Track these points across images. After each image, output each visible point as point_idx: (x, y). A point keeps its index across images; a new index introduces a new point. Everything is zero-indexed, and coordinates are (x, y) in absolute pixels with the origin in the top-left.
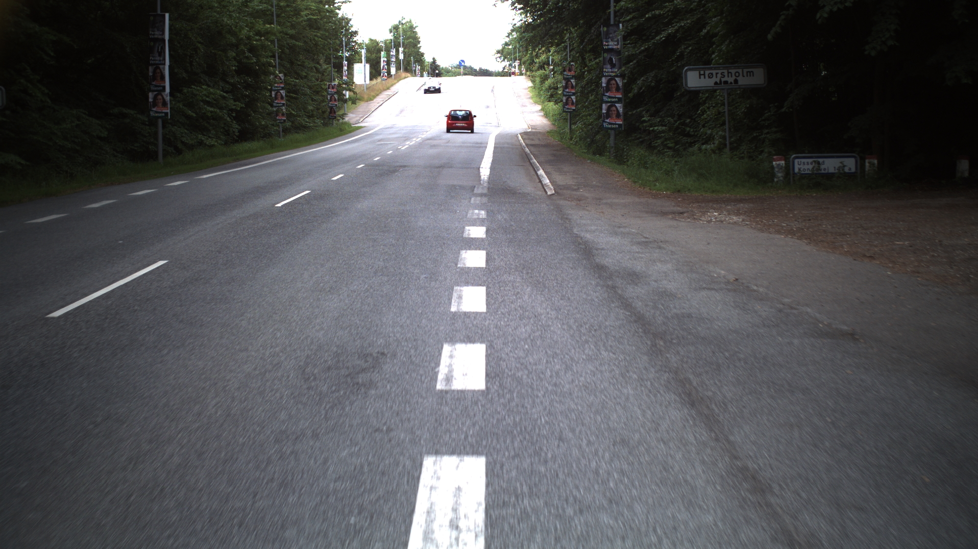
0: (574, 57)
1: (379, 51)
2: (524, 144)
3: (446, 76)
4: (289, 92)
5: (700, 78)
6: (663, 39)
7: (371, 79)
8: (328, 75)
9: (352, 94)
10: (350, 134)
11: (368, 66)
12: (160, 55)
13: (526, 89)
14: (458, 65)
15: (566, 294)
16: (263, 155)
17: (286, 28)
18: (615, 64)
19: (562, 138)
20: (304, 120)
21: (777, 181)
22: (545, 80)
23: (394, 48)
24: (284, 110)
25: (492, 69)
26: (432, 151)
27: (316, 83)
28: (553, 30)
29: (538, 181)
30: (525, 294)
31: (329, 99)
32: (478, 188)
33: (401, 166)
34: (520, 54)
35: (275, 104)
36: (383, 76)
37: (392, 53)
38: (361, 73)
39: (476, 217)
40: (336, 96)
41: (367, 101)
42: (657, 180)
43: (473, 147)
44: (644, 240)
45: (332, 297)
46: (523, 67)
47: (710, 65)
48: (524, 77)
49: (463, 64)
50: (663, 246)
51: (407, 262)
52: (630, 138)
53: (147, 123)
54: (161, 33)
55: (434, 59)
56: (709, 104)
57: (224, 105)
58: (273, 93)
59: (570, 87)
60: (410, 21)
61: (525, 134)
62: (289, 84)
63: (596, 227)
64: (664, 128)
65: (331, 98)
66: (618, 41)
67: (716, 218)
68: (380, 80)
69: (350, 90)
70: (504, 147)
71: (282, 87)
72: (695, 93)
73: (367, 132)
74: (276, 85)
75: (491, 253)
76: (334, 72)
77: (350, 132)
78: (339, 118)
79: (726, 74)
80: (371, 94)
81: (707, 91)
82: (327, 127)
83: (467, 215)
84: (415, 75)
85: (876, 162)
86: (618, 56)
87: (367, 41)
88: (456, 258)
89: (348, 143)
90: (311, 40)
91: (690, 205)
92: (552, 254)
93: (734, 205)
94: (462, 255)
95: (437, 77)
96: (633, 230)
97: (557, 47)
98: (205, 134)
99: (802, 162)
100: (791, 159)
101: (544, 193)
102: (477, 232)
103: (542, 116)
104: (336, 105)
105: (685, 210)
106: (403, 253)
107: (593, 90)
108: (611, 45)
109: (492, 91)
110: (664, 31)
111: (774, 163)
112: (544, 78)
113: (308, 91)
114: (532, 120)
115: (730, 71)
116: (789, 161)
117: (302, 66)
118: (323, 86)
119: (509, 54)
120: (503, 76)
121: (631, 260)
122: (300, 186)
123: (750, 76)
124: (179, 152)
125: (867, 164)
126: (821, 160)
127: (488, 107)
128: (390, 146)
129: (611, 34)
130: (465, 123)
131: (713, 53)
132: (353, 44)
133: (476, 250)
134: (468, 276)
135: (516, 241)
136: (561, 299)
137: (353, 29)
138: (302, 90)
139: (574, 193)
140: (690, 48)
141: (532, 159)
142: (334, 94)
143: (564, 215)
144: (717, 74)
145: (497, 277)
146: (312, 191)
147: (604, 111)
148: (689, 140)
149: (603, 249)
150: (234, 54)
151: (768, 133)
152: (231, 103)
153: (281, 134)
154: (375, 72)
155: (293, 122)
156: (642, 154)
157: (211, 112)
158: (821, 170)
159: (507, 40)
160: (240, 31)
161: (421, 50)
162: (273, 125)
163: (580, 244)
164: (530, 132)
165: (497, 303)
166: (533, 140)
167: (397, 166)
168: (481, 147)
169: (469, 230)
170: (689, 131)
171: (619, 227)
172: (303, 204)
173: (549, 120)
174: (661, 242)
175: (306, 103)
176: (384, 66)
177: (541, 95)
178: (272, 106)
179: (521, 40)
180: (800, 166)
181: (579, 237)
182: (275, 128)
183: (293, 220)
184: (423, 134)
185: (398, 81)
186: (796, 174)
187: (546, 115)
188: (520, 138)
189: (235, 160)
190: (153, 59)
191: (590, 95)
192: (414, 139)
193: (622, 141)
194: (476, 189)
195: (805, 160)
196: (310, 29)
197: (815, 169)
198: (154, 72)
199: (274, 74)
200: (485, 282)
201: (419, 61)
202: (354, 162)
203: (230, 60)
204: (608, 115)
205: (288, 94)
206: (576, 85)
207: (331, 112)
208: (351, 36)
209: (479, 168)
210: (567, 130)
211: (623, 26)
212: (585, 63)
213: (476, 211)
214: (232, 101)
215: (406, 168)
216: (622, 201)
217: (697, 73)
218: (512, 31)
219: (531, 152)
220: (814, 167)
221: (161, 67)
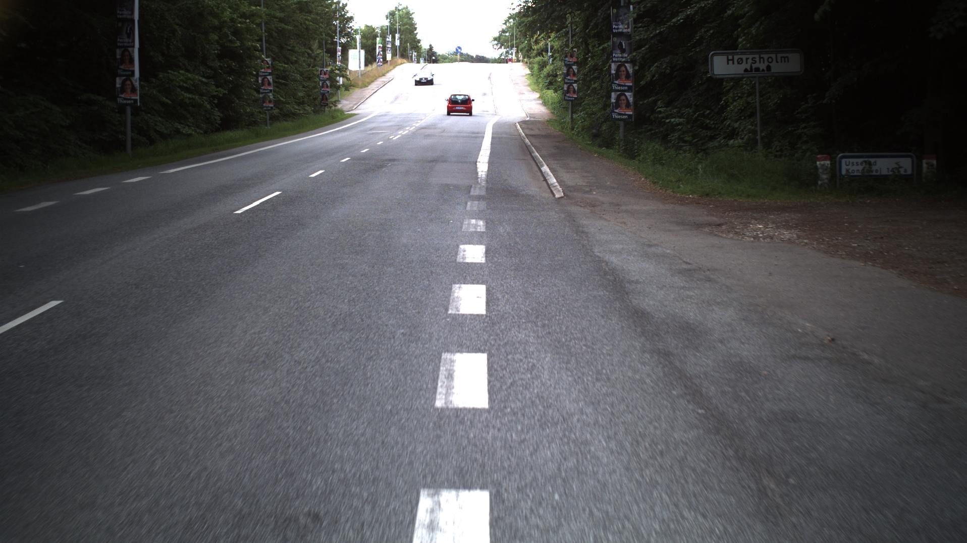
0: (577, 42)
1: (375, 37)
2: (523, 134)
3: (443, 62)
4: (277, 78)
5: (728, 64)
6: (681, 21)
7: (366, 65)
8: (321, 60)
9: (345, 80)
10: (341, 122)
11: (363, 52)
12: (129, 37)
13: (523, 76)
14: (455, 52)
15: (603, 368)
16: (245, 145)
17: (275, 10)
18: (625, 49)
19: (563, 128)
20: (293, 107)
21: (821, 184)
22: (543, 67)
23: (390, 34)
24: (272, 97)
25: (488, 56)
26: (425, 142)
27: (308, 69)
28: (556, 14)
29: (542, 179)
30: (543, 368)
31: (321, 85)
32: (475, 189)
33: (390, 160)
34: (517, 41)
35: (261, 91)
36: (378, 62)
37: (387, 40)
38: (356, 59)
39: (472, 230)
40: (328, 83)
41: (361, 88)
42: (679, 180)
43: (469, 137)
44: (684, 266)
45: (264, 375)
46: (520, 54)
47: (737, 50)
48: (521, 63)
49: (459, 50)
50: (712, 276)
51: (380, 305)
52: (640, 130)
53: (117, 111)
54: (130, 13)
55: (430, 45)
56: (734, 93)
57: (204, 91)
58: (260, 79)
59: (572, 75)
60: (407, 8)
61: (523, 123)
62: (278, 70)
63: (621, 246)
64: (681, 120)
65: (323, 84)
66: (628, 24)
67: (762, 233)
68: (376, 66)
69: (343, 76)
70: (502, 138)
71: (269, 73)
72: (718, 82)
73: (359, 120)
74: (263, 70)
75: (493, 289)
76: (327, 58)
77: (342, 119)
78: (331, 105)
79: (757, 60)
80: (365, 81)
81: (732, 79)
82: (319, 114)
83: (461, 227)
84: (412, 61)
85: (935, 162)
86: (628, 41)
87: (363, 28)
88: (446, 297)
89: (338, 131)
90: (301, 24)
91: (726, 214)
92: (573, 291)
93: (777, 214)
94: (454, 292)
95: (433, 63)
96: (668, 251)
97: (557, 33)
98: (182, 122)
99: (851, 162)
100: (838, 159)
101: (552, 196)
102: (474, 253)
103: (541, 104)
104: (328, 91)
105: (722, 221)
106: (377, 289)
107: (596, 78)
108: (621, 29)
109: (489, 78)
110: (681, 12)
111: (818, 163)
112: (543, 65)
113: (298, 77)
114: (530, 109)
115: (762, 56)
116: (835, 162)
117: (293, 51)
118: (315, 72)
119: (507, 41)
120: (500, 63)
121: (678, 301)
122: (272, 184)
123: (785, 62)
124: (152, 142)
125: (925, 165)
126: (872, 160)
127: (485, 94)
128: (381, 136)
129: (621, 16)
130: (464, 107)
131: (738, 36)
132: (349, 30)
133: (473, 284)
134: (463, 331)
135: (524, 268)
136: (597, 380)
137: (349, 15)
138: (292, 76)
139: (587, 196)
140: (711, 32)
141: (533, 152)
142: (326, 80)
143: (578, 227)
144: (747, 59)
145: (503, 334)
146: (283, 192)
147: (613, 101)
148: (709, 134)
149: (637, 282)
150: (216, 38)
151: (805, 128)
152: (213, 89)
153: (268, 122)
154: (370, 58)
155: (281, 109)
156: (657, 149)
157: (189, 99)
158: (872, 172)
159: (504, 27)
160: (223, 13)
161: (418, 37)
162: (260, 112)
163: (606, 273)
164: (528, 121)
165: (504, 388)
166: (532, 129)
167: (386, 160)
168: (478, 136)
169: (465, 251)
170: (709, 123)
171: (650, 246)
172: (267, 211)
173: (548, 108)
174: (709, 270)
175: (295, 90)
176: (379, 52)
177: (540, 83)
178: (258, 92)
179: (520, 25)
180: (848, 167)
181: (603, 261)
182: (261, 116)
183: (249, 234)
184: (417, 123)
185: (394, 68)
186: (843, 176)
187: (545, 104)
188: (519, 127)
189: (214, 151)
190: (121, 40)
191: (593, 83)
192: (407, 128)
193: (633, 134)
194: (472, 190)
195: (855, 160)
196: (300, 13)
197: (865, 171)
198: (123, 54)
199: (260, 58)
200: (485, 342)
201: (415, 48)
202: (340, 154)
203: (212, 44)
204: (617, 105)
205: (277, 80)
206: (579, 71)
207: (322, 99)
208: (347, 22)
209: (476, 162)
210: (568, 119)
211: (634, 8)
212: (588, 49)
213: (473, 221)
214: (214, 87)
215: (396, 163)
216: (644, 208)
217: (725, 57)
218: (510, 18)
219: (532, 144)
220: (864, 168)
221: (130, 49)
